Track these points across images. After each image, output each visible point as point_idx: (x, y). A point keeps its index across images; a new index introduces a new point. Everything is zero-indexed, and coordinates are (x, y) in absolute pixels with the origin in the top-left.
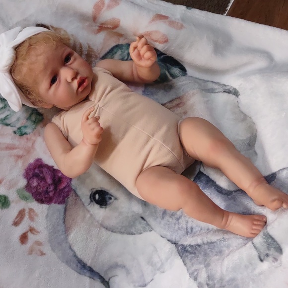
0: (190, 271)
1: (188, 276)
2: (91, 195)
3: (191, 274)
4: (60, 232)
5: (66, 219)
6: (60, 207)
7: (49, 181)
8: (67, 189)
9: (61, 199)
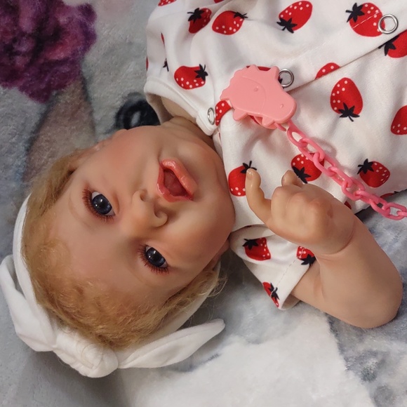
1: (338, 364)
4: (10, 172)
5: (37, 144)
6: (33, 108)
8: (65, 69)
9: (43, 86)
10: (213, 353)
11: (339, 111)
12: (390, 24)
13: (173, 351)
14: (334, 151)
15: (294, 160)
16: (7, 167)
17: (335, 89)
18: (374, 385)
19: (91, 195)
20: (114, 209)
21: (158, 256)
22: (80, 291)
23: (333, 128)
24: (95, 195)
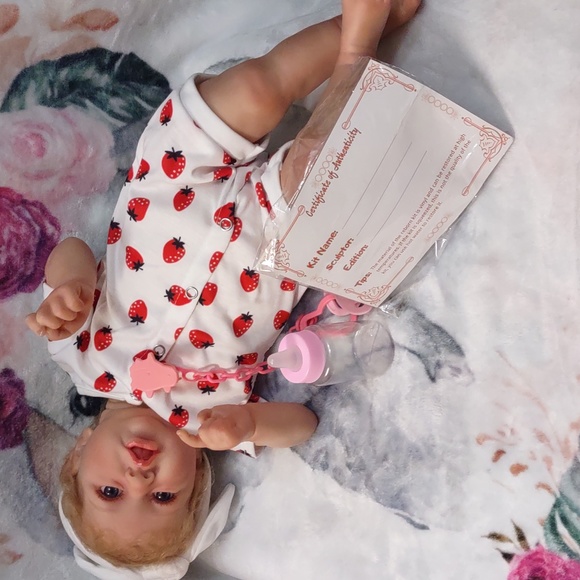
0: (310, 458)
1: (308, 468)
2: (71, 405)
3: (314, 463)
4: (35, 499)
5: (37, 469)
6: (18, 452)
8: (20, 413)
9: (14, 435)
10: (239, 507)
11: (202, 347)
12: (193, 292)
13: (214, 527)
14: (217, 366)
15: (199, 385)
16: (31, 498)
17: (191, 338)
18: (330, 470)
19: (101, 491)
20: (120, 488)
22: (137, 547)
24: (103, 489)
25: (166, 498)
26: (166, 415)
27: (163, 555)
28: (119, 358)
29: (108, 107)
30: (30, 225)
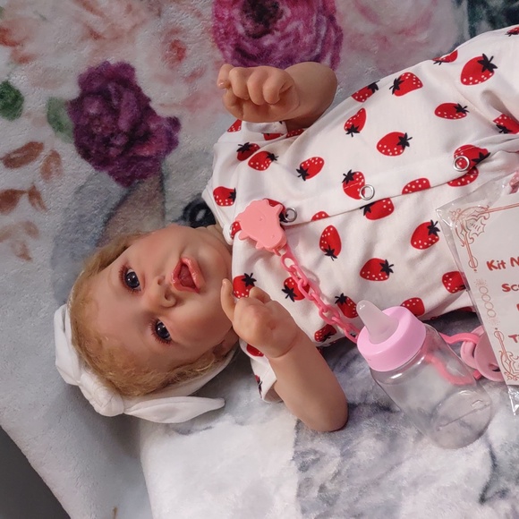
0: (301, 448)
1: (290, 454)
2: (190, 205)
3: (299, 455)
4: (88, 237)
5: (114, 219)
6: (116, 189)
7: (124, 124)
8: (149, 164)
9: (128, 174)
10: (208, 425)
11: (325, 250)
12: (368, 193)
14: (318, 281)
15: (287, 280)
16: (85, 232)
17: (324, 233)
18: (304, 475)
19: (127, 270)
20: (141, 286)
21: (165, 331)
22: (100, 342)
23: (318, 262)
24: (130, 271)
25: (162, 334)
26: (237, 271)
27: (110, 375)
28: (256, 187)
29: (476, 24)
30: (316, 41)
